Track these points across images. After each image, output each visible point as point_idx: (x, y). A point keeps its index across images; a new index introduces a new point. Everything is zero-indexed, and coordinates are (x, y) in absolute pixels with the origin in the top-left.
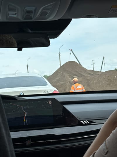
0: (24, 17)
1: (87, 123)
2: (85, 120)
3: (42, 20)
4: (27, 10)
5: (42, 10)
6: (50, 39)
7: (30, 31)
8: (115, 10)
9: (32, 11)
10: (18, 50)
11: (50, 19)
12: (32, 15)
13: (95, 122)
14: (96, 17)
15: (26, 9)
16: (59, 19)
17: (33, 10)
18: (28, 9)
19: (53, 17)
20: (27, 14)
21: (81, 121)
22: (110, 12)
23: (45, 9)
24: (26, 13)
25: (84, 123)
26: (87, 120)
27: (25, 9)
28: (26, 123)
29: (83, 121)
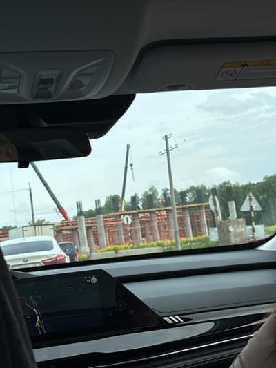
0: (35, 94)
1: (177, 321)
2: (173, 316)
3: (73, 98)
4: (43, 77)
5: (75, 77)
6: (90, 140)
7: (45, 124)
8: (230, 73)
9: (52, 79)
10: (20, 166)
11: (91, 96)
12: (52, 89)
13: (191, 320)
14: (190, 89)
15: (40, 76)
16: (110, 96)
17: (54, 78)
18: (45, 74)
19: (97, 92)
20: (41, 86)
21: (165, 318)
22: (219, 78)
23: (79, 75)
24: (39, 84)
25: (171, 322)
26: (178, 315)
27: (38, 75)
28: (42, 332)
29: (168, 317)
